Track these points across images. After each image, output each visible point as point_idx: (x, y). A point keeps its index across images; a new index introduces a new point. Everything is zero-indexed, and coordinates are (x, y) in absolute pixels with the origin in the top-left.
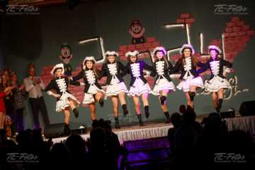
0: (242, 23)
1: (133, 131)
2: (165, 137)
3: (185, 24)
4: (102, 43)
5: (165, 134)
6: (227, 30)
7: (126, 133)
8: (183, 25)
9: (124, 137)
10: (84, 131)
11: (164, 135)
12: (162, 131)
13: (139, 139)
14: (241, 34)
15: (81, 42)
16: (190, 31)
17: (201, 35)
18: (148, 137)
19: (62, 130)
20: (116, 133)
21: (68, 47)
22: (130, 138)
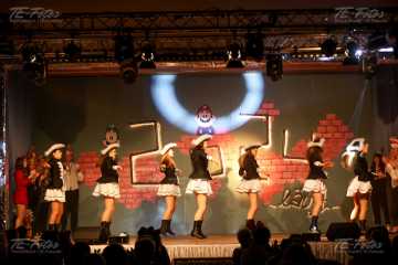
0: (339, 123)
1: (187, 246)
2: (229, 258)
3: (267, 116)
4: (159, 129)
5: (229, 254)
6: (319, 128)
7: (179, 249)
8: (264, 117)
9: (176, 253)
10: (126, 240)
11: (227, 255)
12: (225, 250)
13: (195, 256)
14: (337, 135)
15: (132, 126)
16: (273, 126)
17: (287, 133)
18: (207, 256)
19: (97, 235)
20: (166, 246)
21: (115, 130)
22: (183, 255)
